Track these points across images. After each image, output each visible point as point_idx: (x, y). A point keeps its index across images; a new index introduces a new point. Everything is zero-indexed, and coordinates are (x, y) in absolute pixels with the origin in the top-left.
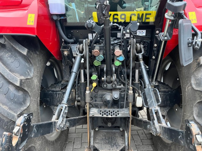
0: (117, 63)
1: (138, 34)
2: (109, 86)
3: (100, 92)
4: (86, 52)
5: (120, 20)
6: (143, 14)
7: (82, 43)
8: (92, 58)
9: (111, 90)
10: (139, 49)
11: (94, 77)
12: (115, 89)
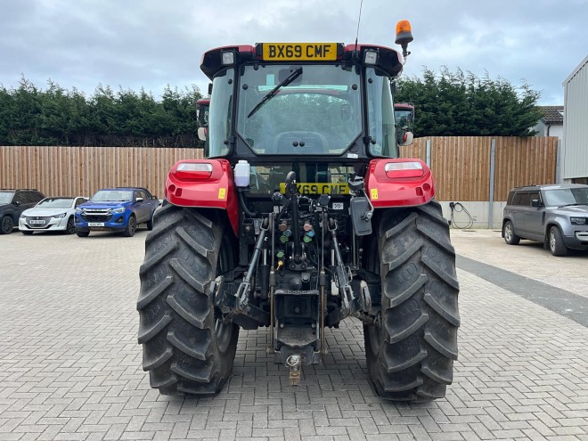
0: (307, 240)
1: (334, 208)
2: (298, 267)
3: (287, 276)
4: (272, 225)
5: (311, 192)
6: (336, 186)
7: (267, 216)
8: (279, 233)
9: (299, 273)
10: (332, 224)
11: (281, 254)
12: (305, 271)
